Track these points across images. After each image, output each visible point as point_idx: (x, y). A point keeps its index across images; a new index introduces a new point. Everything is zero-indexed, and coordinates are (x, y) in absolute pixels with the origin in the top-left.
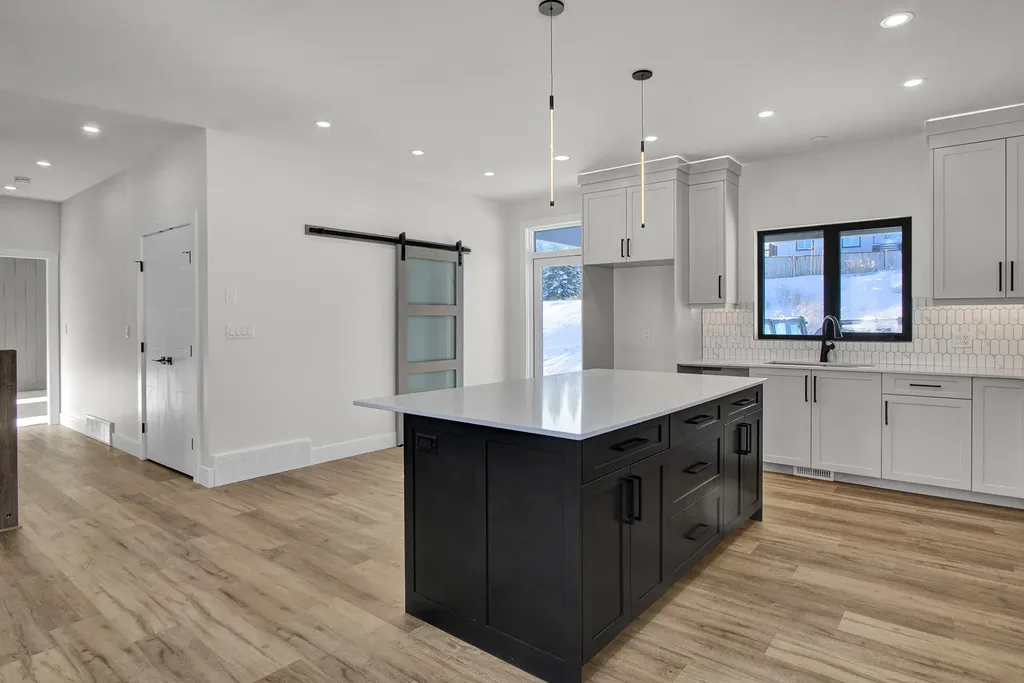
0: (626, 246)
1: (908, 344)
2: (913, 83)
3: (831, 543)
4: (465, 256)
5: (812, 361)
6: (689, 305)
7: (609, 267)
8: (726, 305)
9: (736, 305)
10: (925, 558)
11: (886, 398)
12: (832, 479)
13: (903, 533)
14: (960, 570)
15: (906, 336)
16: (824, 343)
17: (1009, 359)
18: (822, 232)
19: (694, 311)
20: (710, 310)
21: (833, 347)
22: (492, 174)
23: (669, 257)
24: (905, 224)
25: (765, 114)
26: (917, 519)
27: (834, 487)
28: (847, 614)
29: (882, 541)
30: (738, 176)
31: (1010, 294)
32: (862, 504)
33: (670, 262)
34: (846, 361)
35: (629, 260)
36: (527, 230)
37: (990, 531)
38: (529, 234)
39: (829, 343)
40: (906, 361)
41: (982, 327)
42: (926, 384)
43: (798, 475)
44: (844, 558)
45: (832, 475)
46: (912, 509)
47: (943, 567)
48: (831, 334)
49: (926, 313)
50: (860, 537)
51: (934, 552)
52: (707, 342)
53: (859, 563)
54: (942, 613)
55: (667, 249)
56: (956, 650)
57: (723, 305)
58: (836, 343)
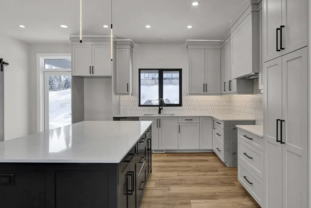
0: (92, 69)
1: (181, 107)
2: (190, 27)
3: (174, 175)
4: (5, 67)
5: (156, 113)
6: (116, 94)
7: (82, 78)
8: (130, 94)
9: (132, 94)
10: (200, 173)
11: (179, 124)
12: (164, 152)
13: (190, 167)
14: (209, 175)
15: (180, 105)
16: (159, 107)
17: (204, 111)
18: (158, 71)
19: (118, 96)
20: (123, 96)
21: (162, 108)
22: (23, 27)
23: (110, 75)
24: (180, 70)
25: (148, 27)
26: (191, 161)
27: (166, 155)
28: (192, 201)
29: (186, 171)
30: (133, 48)
31: (206, 93)
32: (176, 159)
33: (110, 77)
34: (165, 113)
35: (93, 75)
36: (41, 58)
37: (207, 161)
38: (41, 60)
39: (161, 107)
40: (181, 113)
41: (198, 102)
42: (189, 119)
43: (155, 152)
44: (181, 180)
45: (164, 151)
46: (188, 158)
47: (204, 175)
48: (162, 104)
49: (186, 98)
50: (181, 171)
51: (200, 171)
52: (121, 108)
53: (185, 181)
54: (213, 191)
55: (109, 72)
56: (221, 203)
57: (128, 94)
58: (163, 107)
